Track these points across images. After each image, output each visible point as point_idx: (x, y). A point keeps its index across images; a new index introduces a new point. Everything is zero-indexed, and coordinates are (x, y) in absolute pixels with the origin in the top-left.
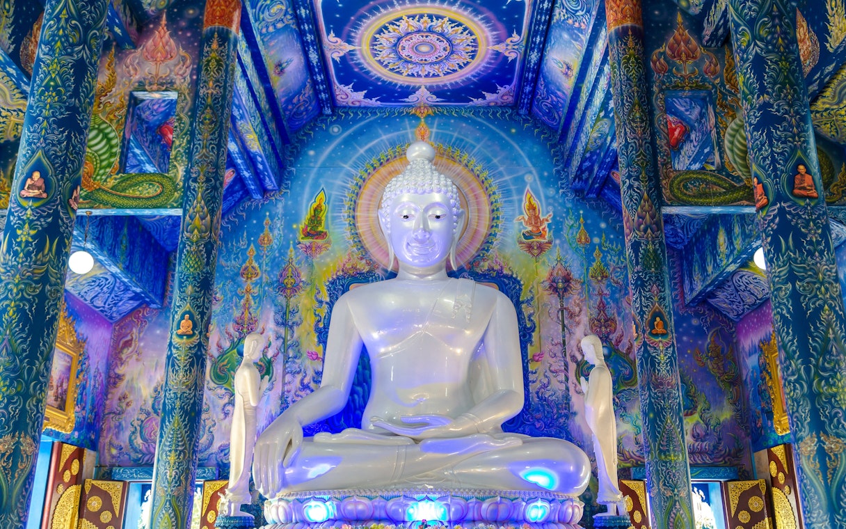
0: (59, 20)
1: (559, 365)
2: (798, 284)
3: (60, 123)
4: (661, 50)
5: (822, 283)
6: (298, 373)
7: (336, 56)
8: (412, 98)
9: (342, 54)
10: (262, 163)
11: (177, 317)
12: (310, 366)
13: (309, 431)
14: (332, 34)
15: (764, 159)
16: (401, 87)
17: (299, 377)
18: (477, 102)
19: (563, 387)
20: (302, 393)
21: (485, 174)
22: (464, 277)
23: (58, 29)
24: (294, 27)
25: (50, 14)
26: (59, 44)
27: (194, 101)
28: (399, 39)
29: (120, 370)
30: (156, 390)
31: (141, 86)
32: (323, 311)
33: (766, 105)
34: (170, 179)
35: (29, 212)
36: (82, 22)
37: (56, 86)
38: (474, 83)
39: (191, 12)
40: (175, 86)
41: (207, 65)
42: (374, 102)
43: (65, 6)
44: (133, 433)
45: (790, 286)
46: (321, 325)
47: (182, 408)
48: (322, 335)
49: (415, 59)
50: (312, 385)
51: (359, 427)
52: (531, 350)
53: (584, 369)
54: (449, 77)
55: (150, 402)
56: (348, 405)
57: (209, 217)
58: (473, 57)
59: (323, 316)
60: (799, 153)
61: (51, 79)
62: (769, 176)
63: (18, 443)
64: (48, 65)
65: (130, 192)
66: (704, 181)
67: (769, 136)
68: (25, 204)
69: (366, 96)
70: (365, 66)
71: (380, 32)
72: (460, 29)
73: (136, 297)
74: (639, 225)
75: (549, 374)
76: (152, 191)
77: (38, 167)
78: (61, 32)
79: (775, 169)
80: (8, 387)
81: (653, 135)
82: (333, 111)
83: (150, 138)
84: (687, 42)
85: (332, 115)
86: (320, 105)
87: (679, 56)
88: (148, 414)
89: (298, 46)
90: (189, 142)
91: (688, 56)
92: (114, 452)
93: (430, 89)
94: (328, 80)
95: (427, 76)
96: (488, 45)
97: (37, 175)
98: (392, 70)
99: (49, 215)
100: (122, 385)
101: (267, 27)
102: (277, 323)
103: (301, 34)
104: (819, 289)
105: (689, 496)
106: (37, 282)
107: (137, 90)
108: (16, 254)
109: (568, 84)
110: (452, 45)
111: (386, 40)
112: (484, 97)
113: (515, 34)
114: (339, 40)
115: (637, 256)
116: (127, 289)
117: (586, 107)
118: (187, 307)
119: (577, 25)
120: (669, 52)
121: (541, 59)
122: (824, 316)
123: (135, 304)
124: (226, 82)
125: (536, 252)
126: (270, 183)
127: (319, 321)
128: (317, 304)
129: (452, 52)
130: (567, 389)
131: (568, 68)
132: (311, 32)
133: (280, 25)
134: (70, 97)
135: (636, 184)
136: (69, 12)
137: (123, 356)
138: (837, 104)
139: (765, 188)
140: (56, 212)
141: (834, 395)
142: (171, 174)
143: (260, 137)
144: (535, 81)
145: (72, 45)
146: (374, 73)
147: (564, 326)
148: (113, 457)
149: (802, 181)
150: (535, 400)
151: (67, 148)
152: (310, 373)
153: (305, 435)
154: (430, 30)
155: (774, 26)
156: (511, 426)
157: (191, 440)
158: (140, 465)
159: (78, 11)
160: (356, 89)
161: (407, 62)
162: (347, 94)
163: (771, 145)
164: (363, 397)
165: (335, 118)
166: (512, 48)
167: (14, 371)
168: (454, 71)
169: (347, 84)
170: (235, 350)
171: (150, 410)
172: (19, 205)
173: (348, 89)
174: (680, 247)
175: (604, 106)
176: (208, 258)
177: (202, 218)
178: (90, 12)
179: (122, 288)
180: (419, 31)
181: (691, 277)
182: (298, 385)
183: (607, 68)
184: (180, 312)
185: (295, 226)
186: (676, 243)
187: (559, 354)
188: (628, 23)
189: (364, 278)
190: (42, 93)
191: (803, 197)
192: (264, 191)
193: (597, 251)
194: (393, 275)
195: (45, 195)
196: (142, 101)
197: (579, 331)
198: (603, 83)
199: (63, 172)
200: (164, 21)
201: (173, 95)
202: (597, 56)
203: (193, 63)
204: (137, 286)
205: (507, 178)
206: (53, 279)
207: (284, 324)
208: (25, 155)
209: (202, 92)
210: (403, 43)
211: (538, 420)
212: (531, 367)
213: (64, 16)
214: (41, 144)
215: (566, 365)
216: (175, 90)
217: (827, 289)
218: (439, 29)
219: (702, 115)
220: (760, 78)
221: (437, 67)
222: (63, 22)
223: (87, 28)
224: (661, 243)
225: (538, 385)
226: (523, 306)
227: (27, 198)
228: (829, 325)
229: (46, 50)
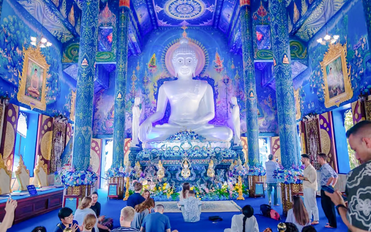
0: (87, 15)
1: (225, 104)
2: (282, 86)
3: (90, 45)
4: (256, 12)
5: (288, 86)
6: (149, 107)
7: (158, 12)
8: (181, 24)
9: (160, 11)
10: (136, 45)
11: (117, 93)
12: (153, 106)
13: (154, 124)
14: (157, 5)
15: (276, 53)
16: (178, 20)
17: (149, 109)
18: (201, 25)
19: (226, 111)
20: (151, 113)
21: (204, 47)
22: (198, 79)
23: (87, 18)
24: (145, 3)
25: (84, 14)
26: (87, 22)
27: (117, 30)
28: (177, 6)
29: (97, 108)
30: (108, 113)
31: (102, 25)
32: (156, 89)
33: (277, 38)
34: (112, 53)
35: (84, 69)
36: (93, 16)
37: (88, 35)
38: (200, 19)
39: (115, 1)
40: (112, 25)
41: (121, 18)
42: (170, 25)
43: (88, 12)
44: (103, 125)
45: (280, 87)
46: (156, 94)
47: (120, 118)
48: (156, 96)
49: (182, 12)
50: (154, 111)
51: (168, 123)
52: (217, 101)
53: (232, 106)
54: (193, 17)
55: (107, 116)
56: (164, 117)
57: (124, 65)
58: (200, 12)
59: (156, 91)
60: (285, 52)
61: (86, 32)
62: (277, 58)
63: (87, 128)
64: (85, 29)
65: (101, 57)
66: (266, 52)
67: (278, 47)
68: (83, 67)
69: (167, 23)
70: (167, 14)
71: (171, 4)
72: (196, 3)
73: (101, 86)
74: (247, 66)
75: (222, 107)
76: (107, 57)
77: (85, 57)
78: (88, 19)
79: (279, 56)
80: (84, 114)
81: (252, 38)
82: (157, 28)
83: (104, 40)
84: (263, 10)
85: (157, 29)
86: (153, 26)
87: (261, 14)
88: (106, 120)
89: (147, 9)
90: (117, 42)
91: (263, 15)
92: (97, 130)
93: (187, 21)
94: (156, 19)
95: (186, 17)
96: (204, 8)
97: (85, 59)
98: (175, 15)
99: (89, 70)
100: (98, 111)
101: (137, 4)
102: (143, 93)
103: (148, 6)
104: (287, 88)
105: (258, 140)
106: (88, 88)
107: (100, 26)
108: (82, 80)
109: (229, 20)
110: (193, 8)
111: (173, 7)
112: (203, 23)
113: (213, 5)
114: (159, 7)
115: (246, 75)
116: (98, 84)
117: (234, 28)
118: (120, 90)
119: (231, 3)
120: (258, 13)
121: (221, 12)
122: (288, 95)
123: (100, 88)
124: (127, 23)
125: (219, 71)
126: (139, 51)
127: (155, 92)
128: (154, 87)
129: (194, 10)
130: (227, 111)
131: (229, 15)
132: (150, 5)
133: (141, 3)
134: (91, 37)
135: (247, 53)
136: (89, 13)
137: (98, 103)
138: (305, 30)
139: (276, 61)
140: (91, 69)
141: (289, 114)
142: (112, 52)
143: (136, 38)
144: (219, 19)
145: (91, 23)
146: (169, 16)
147: (227, 93)
148: (97, 132)
149: (285, 59)
150: (218, 115)
151: (92, 52)
152: (153, 108)
153: (153, 125)
154: (187, 4)
155: (281, 16)
156: (211, 122)
157: (123, 127)
158: (105, 134)
159: (92, 13)
160: (164, 21)
161: (179, 13)
162: (161, 23)
163: (278, 49)
164: (168, 114)
165: (158, 30)
166: (212, 9)
167: (85, 110)
168: (194, 15)
169: (161, 20)
170: (131, 101)
171: (107, 118)
172: (81, 67)
173: (161, 21)
174: (261, 69)
175: (239, 28)
176: (125, 76)
177: (122, 65)
178: (95, 13)
179: (97, 83)
180: (183, 4)
181: (264, 78)
182: (149, 111)
183: (240, 17)
184: (118, 92)
185: (147, 64)
186: (260, 68)
187: (225, 102)
188: (246, 4)
189: (168, 79)
190: (84, 37)
191: (285, 64)
192: (137, 53)
193: (237, 70)
194: (176, 79)
195: (88, 65)
196: (102, 29)
197: (231, 95)
198: (239, 21)
199: (91, 58)
200: (107, 5)
201: (111, 28)
202: (237, 13)
203: (116, 18)
204: (101, 83)
205: (210, 48)
206: (92, 87)
207: (144, 93)
208: (81, 54)
209: (120, 27)
210: (179, 7)
211: (219, 120)
212: (217, 105)
213: (88, 14)
214: (85, 50)
215: (227, 105)
216: (112, 26)
217: (289, 88)
218: (189, 3)
219: (267, 32)
220: (276, 31)
221: (189, 14)
222: (88, 16)
223: (94, 17)
224: (253, 71)
225: (219, 110)
226: (215, 88)
227: (83, 66)
228: (289, 97)
229: (84, 24)
